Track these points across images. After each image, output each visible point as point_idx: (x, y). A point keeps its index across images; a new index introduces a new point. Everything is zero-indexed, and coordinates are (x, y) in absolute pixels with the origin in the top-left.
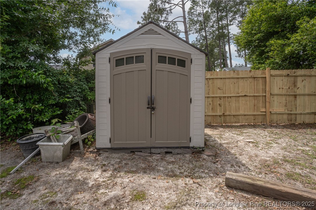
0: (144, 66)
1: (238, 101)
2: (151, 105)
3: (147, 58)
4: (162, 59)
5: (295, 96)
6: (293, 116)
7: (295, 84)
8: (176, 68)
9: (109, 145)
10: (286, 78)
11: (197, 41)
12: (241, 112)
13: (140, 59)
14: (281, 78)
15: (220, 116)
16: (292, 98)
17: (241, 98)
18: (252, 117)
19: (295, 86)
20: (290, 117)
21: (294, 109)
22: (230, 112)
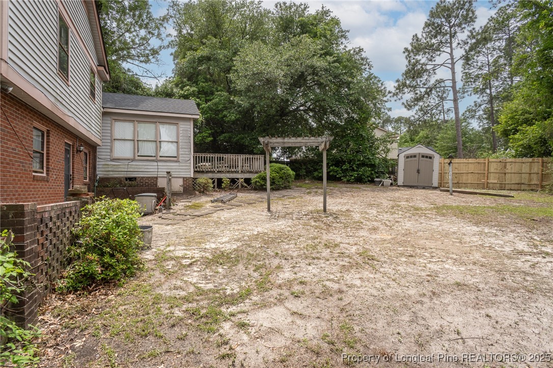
0: (417, 159)
1: (468, 175)
2: (418, 171)
3: (417, 156)
4: (423, 156)
5: (505, 174)
6: (503, 185)
7: (505, 167)
8: (428, 159)
9: (402, 185)
10: (500, 163)
11: (476, 106)
12: (469, 182)
13: (415, 156)
14: (496, 163)
15: (456, 183)
16: (503, 175)
17: (469, 174)
18: (476, 185)
19: (505, 168)
20: (501, 185)
21: (504, 181)
22: (462, 181)
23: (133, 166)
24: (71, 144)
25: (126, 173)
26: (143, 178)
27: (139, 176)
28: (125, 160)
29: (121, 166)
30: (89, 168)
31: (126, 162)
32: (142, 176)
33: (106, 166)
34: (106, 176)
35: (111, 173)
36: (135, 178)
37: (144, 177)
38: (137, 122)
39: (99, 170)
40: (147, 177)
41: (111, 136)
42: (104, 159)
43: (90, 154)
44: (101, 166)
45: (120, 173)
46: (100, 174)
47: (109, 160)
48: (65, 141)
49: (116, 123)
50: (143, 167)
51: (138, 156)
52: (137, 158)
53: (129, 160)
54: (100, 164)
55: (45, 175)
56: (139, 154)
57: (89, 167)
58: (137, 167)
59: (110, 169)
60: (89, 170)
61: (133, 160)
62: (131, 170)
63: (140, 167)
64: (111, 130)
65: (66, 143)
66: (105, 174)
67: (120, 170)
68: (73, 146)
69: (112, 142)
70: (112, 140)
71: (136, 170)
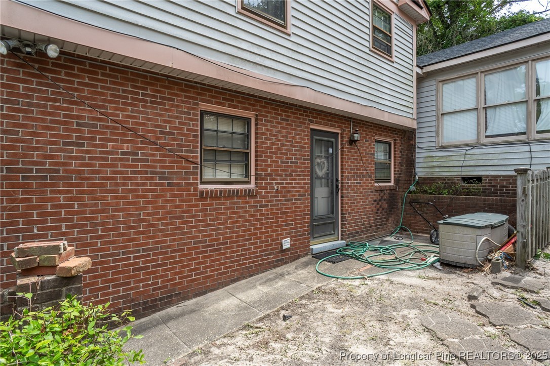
23: (475, 157)
24: (339, 132)
25: (459, 169)
26: (495, 177)
27: (488, 173)
28: (460, 146)
29: (454, 158)
30: (395, 165)
31: (462, 151)
32: (493, 173)
33: (430, 160)
34: (429, 175)
35: (437, 170)
36: (479, 179)
37: (499, 177)
38: (483, 75)
39: (420, 165)
40: (504, 177)
41: (437, 110)
42: (427, 148)
43: (395, 143)
44: (421, 160)
45: (452, 169)
46: (421, 171)
47: (434, 148)
48: (311, 127)
49: (446, 86)
50: (497, 156)
51: (487, 137)
52: (484, 140)
53: (467, 145)
54: (420, 157)
55: (252, 186)
56: (487, 134)
57: (395, 162)
58: (484, 157)
59: (435, 164)
60: (395, 168)
61: (475, 146)
62: (472, 163)
63: (490, 157)
64: (437, 100)
65: (312, 129)
66: (428, 173)
67: (451, 164)
68: (341, 134)
69: (438, 119)
70: (438, 117)
71: (481, 163)
